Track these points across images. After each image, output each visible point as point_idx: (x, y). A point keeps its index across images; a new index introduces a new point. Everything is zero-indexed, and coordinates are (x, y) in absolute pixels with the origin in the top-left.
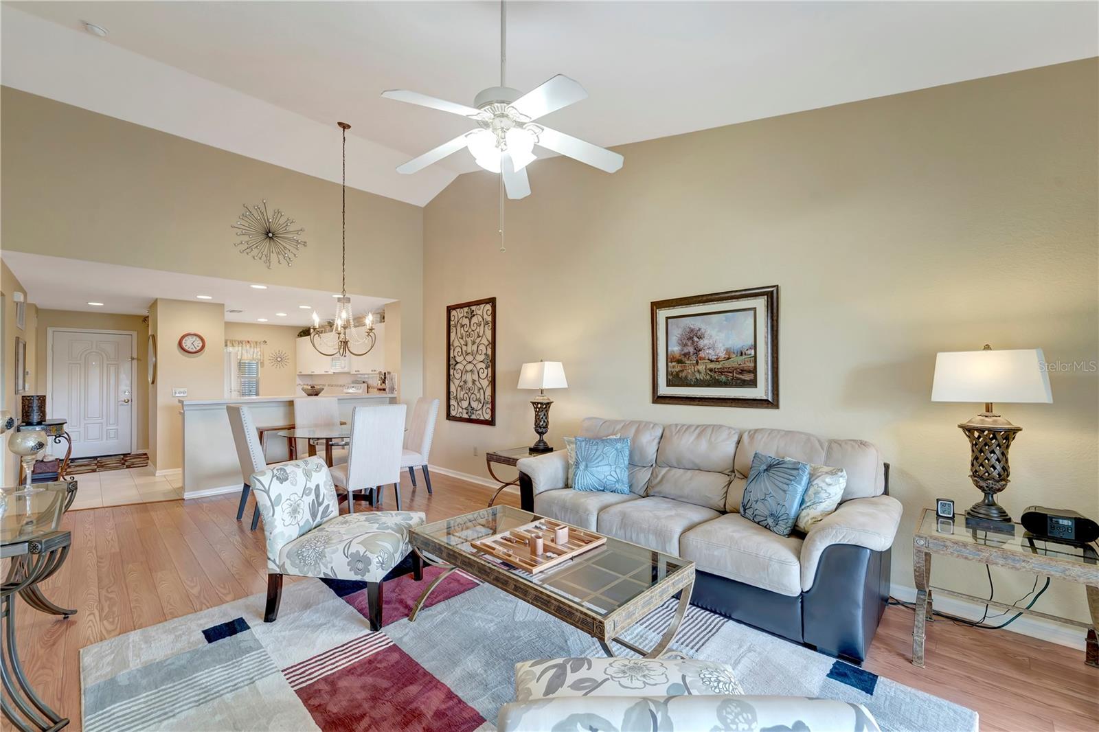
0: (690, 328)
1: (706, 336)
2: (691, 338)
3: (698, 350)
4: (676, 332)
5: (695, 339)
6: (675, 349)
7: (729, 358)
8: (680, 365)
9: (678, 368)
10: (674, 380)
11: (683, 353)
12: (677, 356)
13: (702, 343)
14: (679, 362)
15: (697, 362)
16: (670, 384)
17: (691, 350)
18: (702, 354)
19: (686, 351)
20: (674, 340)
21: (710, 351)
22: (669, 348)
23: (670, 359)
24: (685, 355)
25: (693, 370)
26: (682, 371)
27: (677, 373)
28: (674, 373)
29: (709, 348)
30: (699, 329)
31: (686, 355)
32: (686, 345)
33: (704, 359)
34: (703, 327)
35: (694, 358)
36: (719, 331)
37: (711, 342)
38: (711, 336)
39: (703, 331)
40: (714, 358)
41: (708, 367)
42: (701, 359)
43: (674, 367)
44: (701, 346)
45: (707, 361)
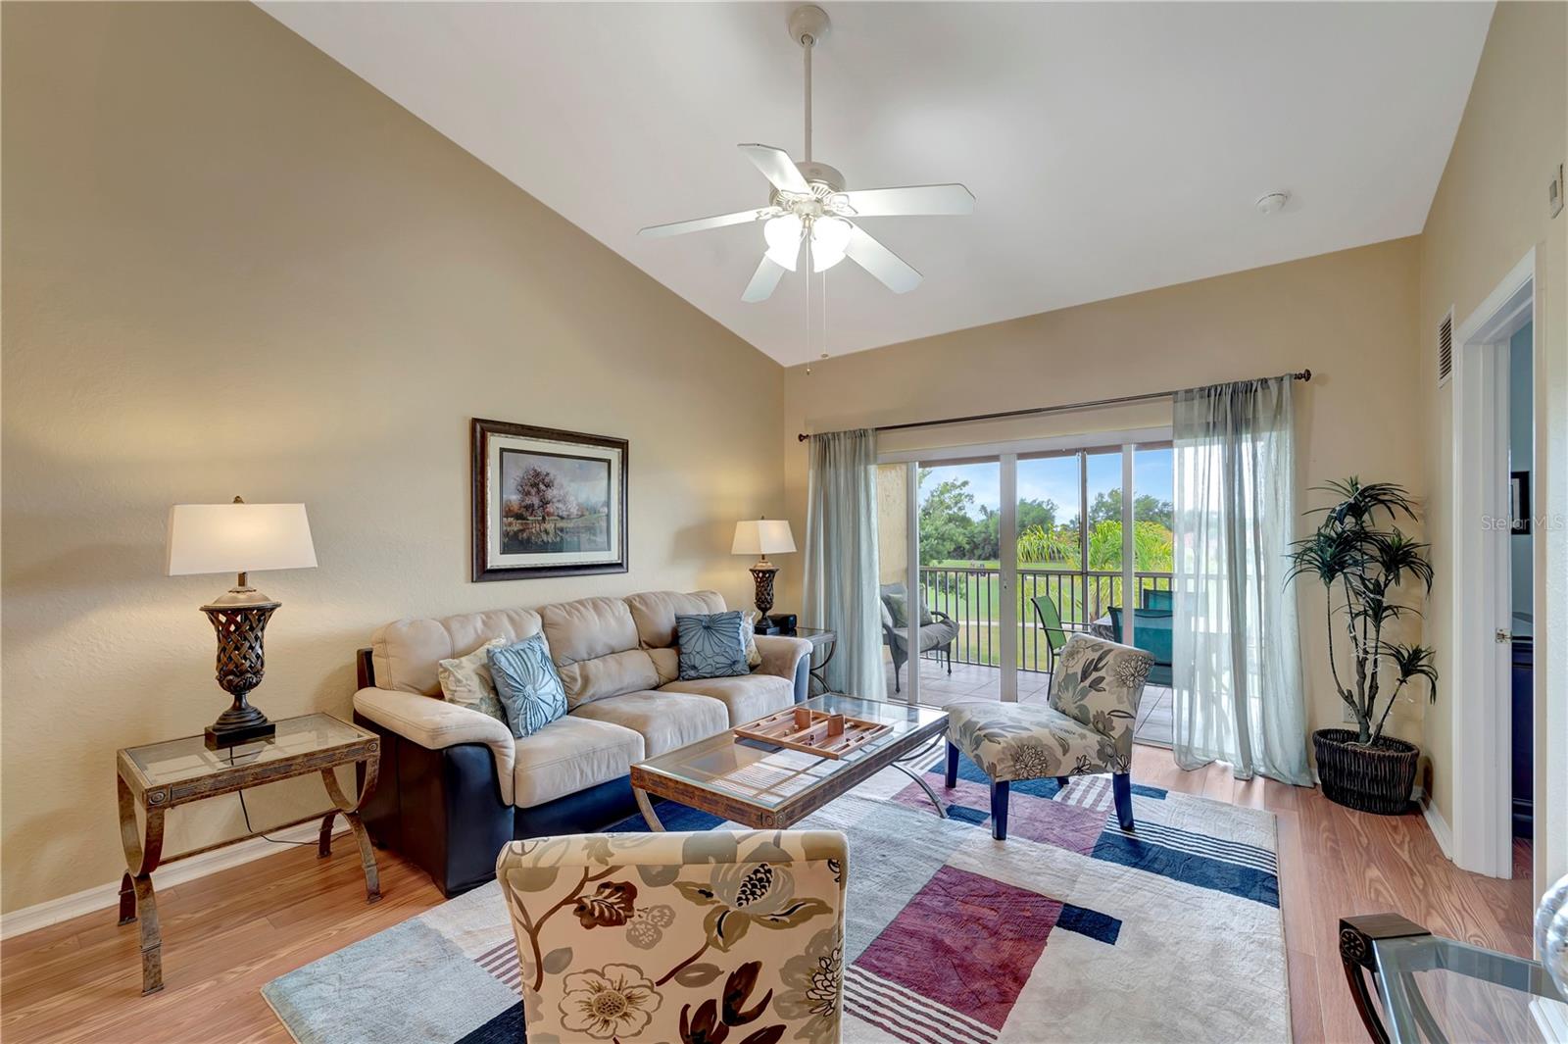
0: (535, 471)
1: (555, 483)
2: (535, 485)
3: (545, 503)
4: (516, 472)
5: (542, 487)
6: (514, 498)
7: (582, 516)
8: (520, 521)
9: (516, 526)
10: (512, 544)
11: (523, 504)
12: (515, 507)
13: (550, 494)
14: (519, 517)
15: (544, 518)
16: (506, 549)
17: (536, 501)
18: (550, 508)
19: (528, 501)
20: (511, 483)
21: (560, 505)
22: (504, 496)
23: (507, 512)
24: (527, 507)
25: (538, 529)
26: (522, 531)
27: (516, 534)
28: (511, 533)
29: (559, 501)
30: (548, 474)
31: (529, 508)
32: (528, 494)
33: (553, 515)
34: (553, 472)
35: (539, 512)
36: (572, 481)
37: (561, 493)
38: (562, 486)
39: (551, 476)
40: (565, 514)
41: (558, 525)
42: (549, 514)
43: (510, 524)
44: (550, 498)
45: (556, 518)
